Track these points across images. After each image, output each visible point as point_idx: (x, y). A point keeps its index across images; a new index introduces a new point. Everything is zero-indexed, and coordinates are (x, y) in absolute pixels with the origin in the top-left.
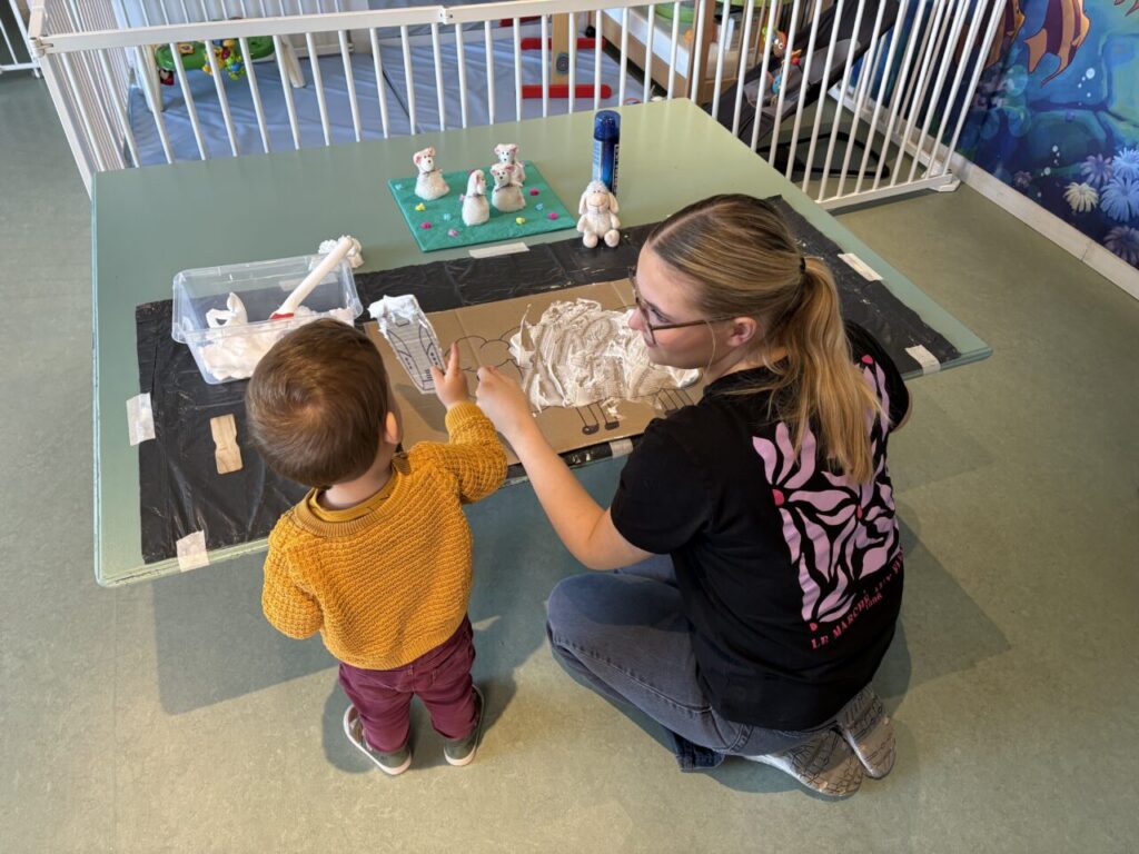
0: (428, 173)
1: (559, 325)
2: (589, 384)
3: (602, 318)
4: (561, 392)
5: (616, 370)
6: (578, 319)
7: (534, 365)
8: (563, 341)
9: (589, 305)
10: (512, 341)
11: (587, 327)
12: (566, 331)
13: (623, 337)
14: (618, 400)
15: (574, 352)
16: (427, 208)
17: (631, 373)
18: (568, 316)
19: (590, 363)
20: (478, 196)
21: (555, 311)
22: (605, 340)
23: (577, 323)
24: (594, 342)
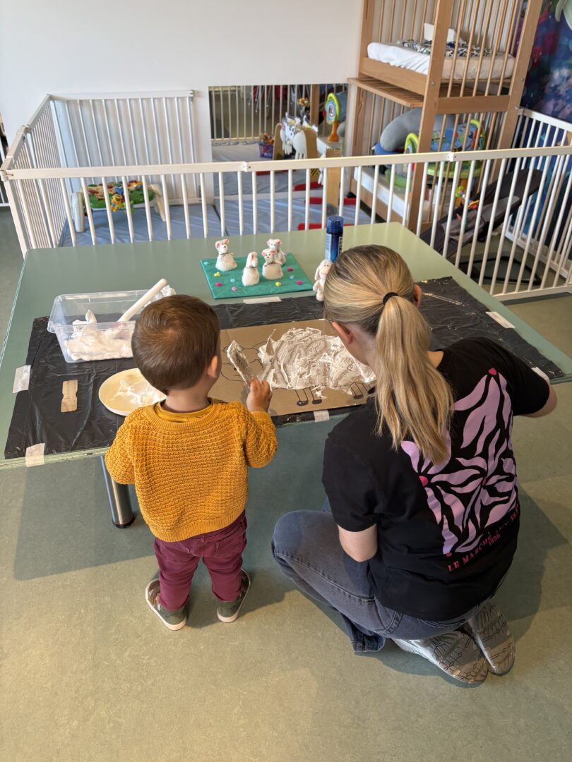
0: (224, 254)
1: (292, 342)
2: (306, 376)
3: (321, 339)
4: (287, 380)
5: (325, 370)
6: (305, 339)
7: (272, 364)
8: (294, 351)
9: (314, 331)
10: (260, 349)
11: (310, 344)
12: (297, 345)
13: (333, 351)
14: (323, 387)
15: (299, 358)
16: (221, 275)
17: (335, 371)
18: (299, 337)
19: (308, 365)
20: (252, 267)
21: (291, 334)
22: (321, 352)
23: (304, 341)
24: (314, 353)
